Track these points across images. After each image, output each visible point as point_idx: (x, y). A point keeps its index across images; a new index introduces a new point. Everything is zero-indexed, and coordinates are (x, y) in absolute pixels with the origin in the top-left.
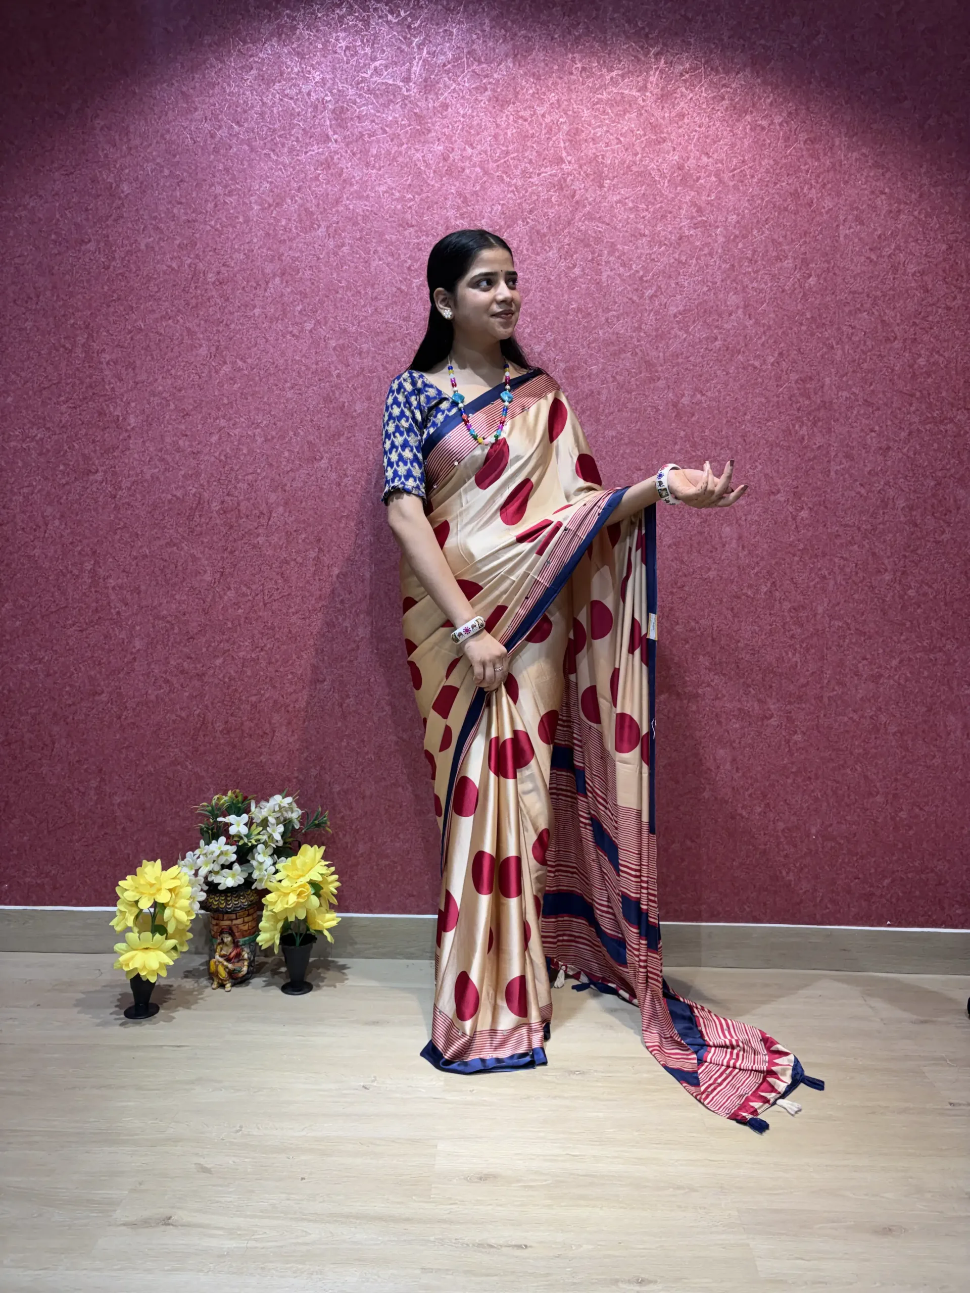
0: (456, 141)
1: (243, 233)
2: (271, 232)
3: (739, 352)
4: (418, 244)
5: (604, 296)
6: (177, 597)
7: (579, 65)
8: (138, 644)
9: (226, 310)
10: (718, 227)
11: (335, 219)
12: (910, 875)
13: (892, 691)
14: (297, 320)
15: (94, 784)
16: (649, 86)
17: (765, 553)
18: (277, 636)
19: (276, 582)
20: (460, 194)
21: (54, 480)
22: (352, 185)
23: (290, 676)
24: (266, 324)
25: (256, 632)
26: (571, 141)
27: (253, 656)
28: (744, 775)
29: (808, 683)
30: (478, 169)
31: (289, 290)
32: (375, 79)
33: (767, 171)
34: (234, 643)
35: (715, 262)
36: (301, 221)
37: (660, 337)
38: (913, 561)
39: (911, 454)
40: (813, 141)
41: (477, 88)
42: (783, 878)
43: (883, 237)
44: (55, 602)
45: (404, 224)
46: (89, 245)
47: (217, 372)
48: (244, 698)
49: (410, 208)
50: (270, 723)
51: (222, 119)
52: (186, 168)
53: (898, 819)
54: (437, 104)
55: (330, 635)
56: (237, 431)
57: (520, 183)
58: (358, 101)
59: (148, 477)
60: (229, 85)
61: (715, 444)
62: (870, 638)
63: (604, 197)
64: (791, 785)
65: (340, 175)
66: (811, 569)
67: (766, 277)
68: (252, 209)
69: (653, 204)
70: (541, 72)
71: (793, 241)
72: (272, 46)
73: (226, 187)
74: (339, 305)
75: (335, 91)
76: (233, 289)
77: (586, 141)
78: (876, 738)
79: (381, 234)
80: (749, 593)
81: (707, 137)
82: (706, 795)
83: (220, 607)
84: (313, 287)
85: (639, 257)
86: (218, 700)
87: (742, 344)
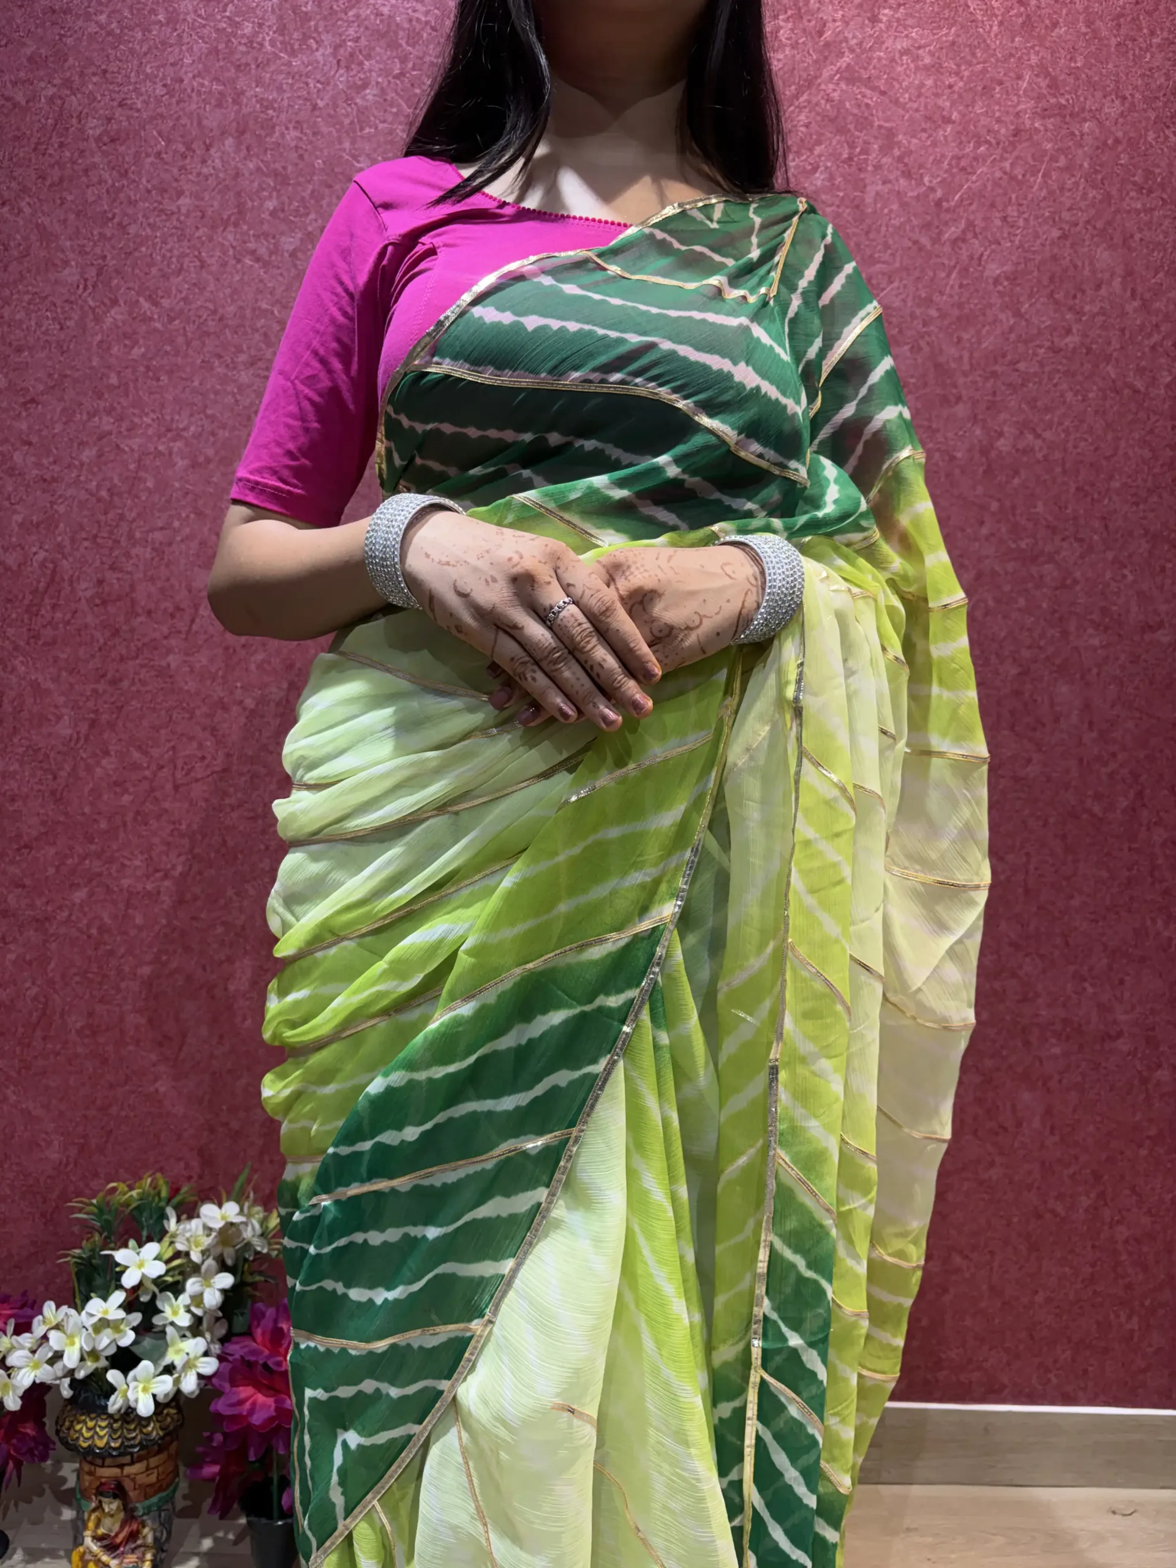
1: (163, 43)
2: (221, 46)
3: (1108, 359)
5: (867, 233)
9: (122, 196)
10: (1085, 120)
11: (351, 31)
14: (265, 227)
17: (1128, 737)
18: (197, 851)
19: (200, 746)
23: (220, 930)
24: (203, 232)
25: (156, 840)
27: (149, 887)
28: (1063, 1140)
31: (251, 166)
34: (111, 860)
35: (1077, 184)
36: (282, 30)
37: (966, 320)
47: (98, 320)
48: (127, 969)
50: (177, 1019)
56: (136, 443)
61: (1054, 530)
63: (878, 41)
67: (1167, 222)
69: (970, 64)
76: (137, 154)
80: (1097, 809)
83: (87, 789)
84: (301, 165)
85: (938, 162)
86: (74, 970)
87: (1116, 344)
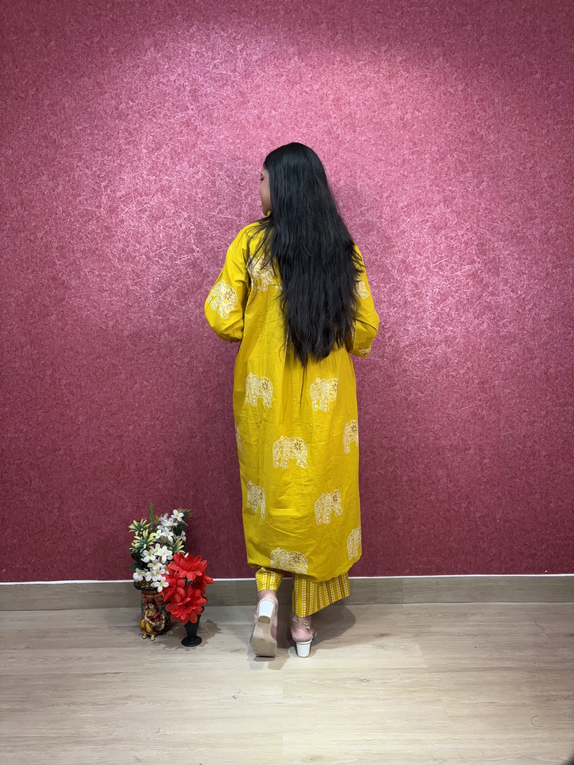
0: (265, 107)
1: (137, 167)
2: (154, 166)
4: (244, 170)
5: (359, 198)
6: (104, 389)
7: (338, 59)
8: (81, 418)
10: (426, 154)
11: (193, 156)
12: (558, 542)
13: (543, 430)
15: (57, 505)
16: (381, 70)
17: (462, 349)
18: (166, 411)
20: (268, 139)
21: (26, 320)
22: (202, 135)
23: (175, 435)
24: (153, 221)
25: (153, 409)
26: (335, 105)
27: (152, 423)
28: (454, 485)
29: (491, 428)
30: (279, 124)
32: (214, 71)
33: (455, 120)
34: (140, 416)
35: (425, 174)
36: (172, 159)
37: (393, 221)
38: (552, 352)
39: (549, 286)
40: (482, 100)
41: (277, 75)
42: (481, 546)
43: (526, 157)
44: (29, 395)
45: (235, 158)
46: (43, 177)
48: (147, 450)
49: (239, 148)
50: (164, 464)
51: (122, 98)
52: (102, 128)
53: (549, 508)
54: (253, 86)
55: (199, 409)
57: (305, 131)
58: (205, 84)
59: (84, 317)
60: (125, 77)
62: (528, 398)
64: (483, 490)
65: (196, 130)
66: (490, 358)
67: (456, 183)
68: (142, 152)
69: (386, 141)
70: (316, 63)
71: (472, 161)
72: (151, 52)
73: (126, 139)
74: (197, 208)
75: (191, 79)
77: (344, 104)
78: (534, 459)
79: (221, 165)
80: (454, 374)
81: (417, 100)
82: (432, 498)
83: (131, 394)
84: (181, 198)
85: (379, 174)
86: (131, 451)
87: (444, 224)
